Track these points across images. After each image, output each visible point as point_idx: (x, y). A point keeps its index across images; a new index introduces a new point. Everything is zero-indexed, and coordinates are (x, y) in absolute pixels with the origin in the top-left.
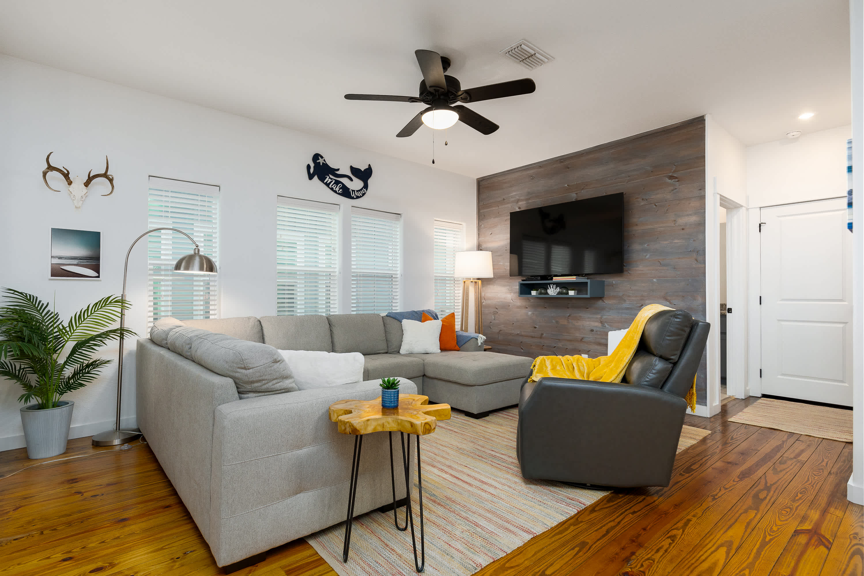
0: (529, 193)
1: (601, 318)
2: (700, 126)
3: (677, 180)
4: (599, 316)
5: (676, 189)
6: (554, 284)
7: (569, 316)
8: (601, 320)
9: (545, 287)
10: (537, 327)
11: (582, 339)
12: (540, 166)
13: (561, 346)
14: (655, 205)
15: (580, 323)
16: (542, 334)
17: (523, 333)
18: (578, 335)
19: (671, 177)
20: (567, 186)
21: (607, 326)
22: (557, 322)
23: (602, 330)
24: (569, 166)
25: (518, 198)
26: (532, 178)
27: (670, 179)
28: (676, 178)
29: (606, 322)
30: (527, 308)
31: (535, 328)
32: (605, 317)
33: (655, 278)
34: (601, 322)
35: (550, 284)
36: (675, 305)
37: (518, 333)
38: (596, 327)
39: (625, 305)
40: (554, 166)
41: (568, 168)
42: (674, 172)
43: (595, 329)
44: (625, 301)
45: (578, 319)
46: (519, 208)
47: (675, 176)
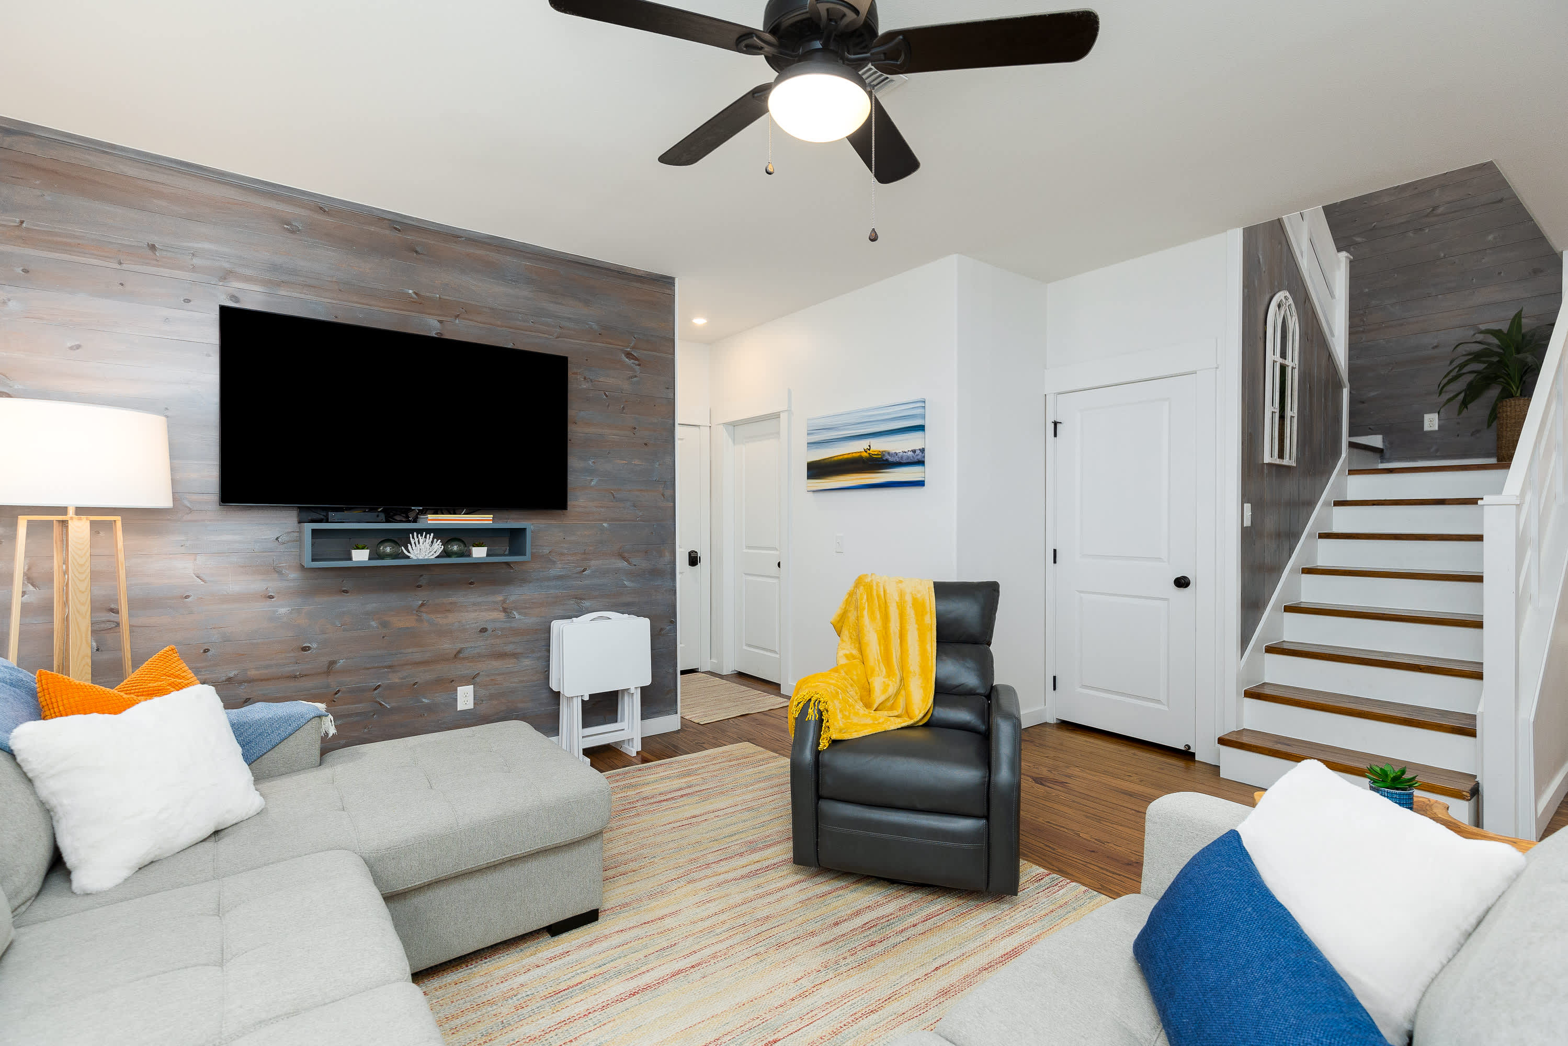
0: (274, 268)
1: (504, 601)
2: (668, 292)
3: (636, 362)
4: (500, 598)
5: (636, 376)
6: (429, 531)
7: (422, 605)
8: (505, 606)
9: (402, 538)
10: (314, 645)
11: (459, 652)
12: (321, 208)
13: (397, 680)
14: (605, 394)
15: (451, 619)
16: (332, 663)
17: (252, 673)
18: (447, 646)
19: (629, 355)
20: (414, 296)
21: (517, 616)
22: (384, 625)
23: (508, 625)
24: (418, 249)
25: (227, 266)
26: (289, 227)
27: (627, 358)
28: (636, 359)
29: (516, 609)
30: (271, 597)
31: (305, 649)
32: (513, 598)
33: (605, 521)
34: (505, 610)
36: (635, 565)
37: (231, 675)
38: (494, 621)
39: (555, 571)
40: (372, 229)
41: (416, 252)
42: (633, 348)
43: (490, 627)
44: (554, 563)
45: (449, 611)
46: (234, 298)
47: (635, 355)
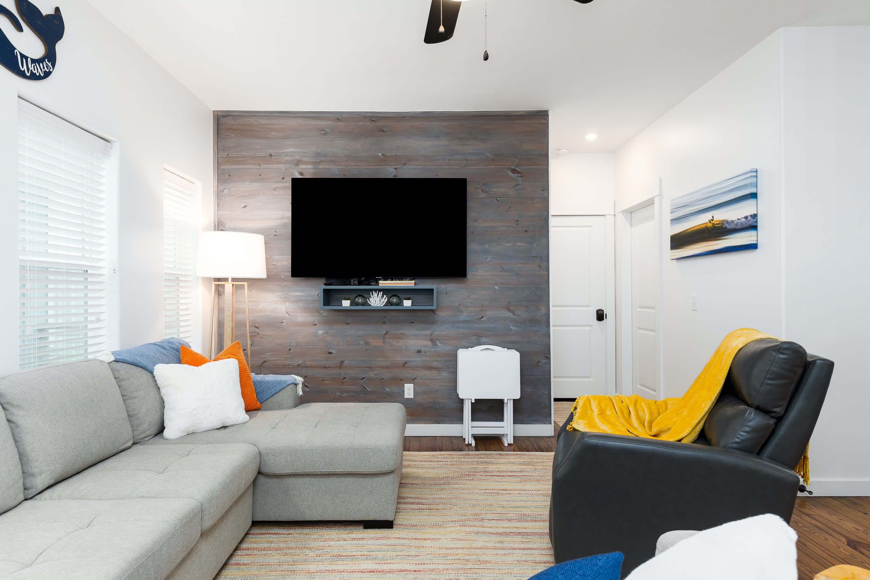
0: (318, 155)
1: (431, 335)
2: (544, 121)
3: (519, 175)
4: (429, 332)
5: (519, 185)
6: (380, 290)
7: (386, 334)
8: (431, 337)
10: (334, 352)
11: (406, 363)
12: (338, 118)
13: (373, 376)
14: (496, 199)
15: (401, 343)
16: (342, 362)
17: (308, 363)
18: (399, 359)
19: (514, 171)
20: (382, 156)
21: (439, 345)
22: (367, 343)
23: (433, 349)
24: (384, 129)
25: (298, 158)
26: (324, 132)
27: (512, 173)
28: (519, 173)
29: (438, 340)
30: (316, 325)
31: (330, 353)
32: (436, 333)
33: (497, 285)
34: (432, 340)
35: (372, 290)
36: (518, 316)
37: (300, 363)
38: (425, 346)
39: (462, 317)
40: (361, 123)
41: (383, 131)
42: (517, 165)
43: (423, 349)
44: (462, 312)
45: (399, 338)
46: (301, 174)
47: (518, 170)
